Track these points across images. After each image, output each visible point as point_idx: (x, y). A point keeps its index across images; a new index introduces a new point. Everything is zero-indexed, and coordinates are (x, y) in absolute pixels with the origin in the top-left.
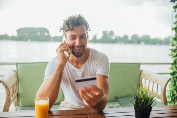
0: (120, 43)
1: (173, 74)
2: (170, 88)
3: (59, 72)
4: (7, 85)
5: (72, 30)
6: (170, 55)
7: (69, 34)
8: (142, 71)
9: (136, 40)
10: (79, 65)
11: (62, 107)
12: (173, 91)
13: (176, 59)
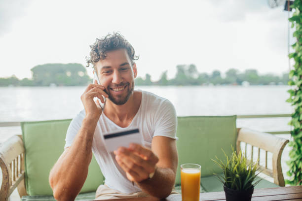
0: (208, 85)
1: (295, 133)
2: (291, 157)
3: (86, 134)
4: (4, 160)
5: (104, 57)
6: (287, 101)
7: (100, 65)
8: (239, 129)
9: (235, 79)
10: (125, 121)
11: (100, 195)
12: (297, 162)
13: (299, 108)
